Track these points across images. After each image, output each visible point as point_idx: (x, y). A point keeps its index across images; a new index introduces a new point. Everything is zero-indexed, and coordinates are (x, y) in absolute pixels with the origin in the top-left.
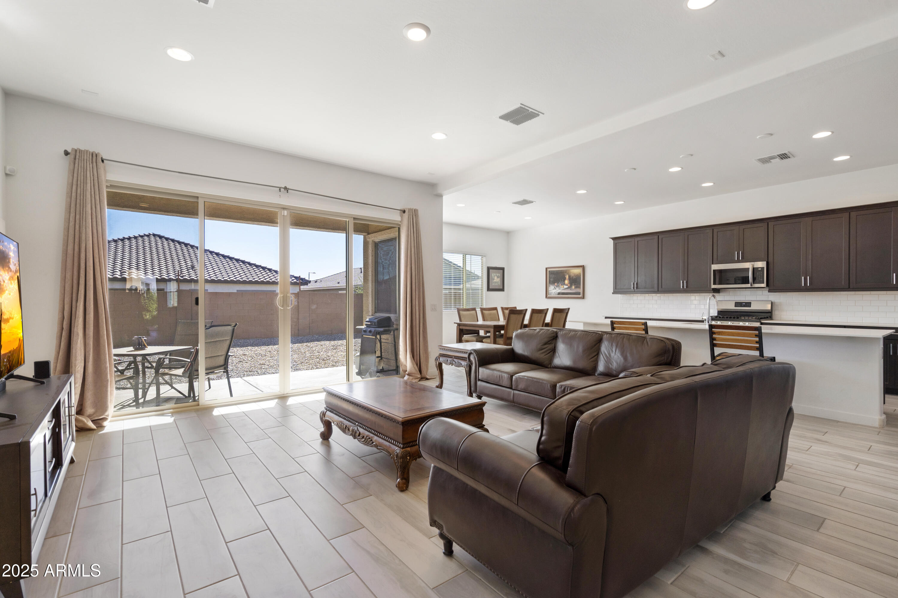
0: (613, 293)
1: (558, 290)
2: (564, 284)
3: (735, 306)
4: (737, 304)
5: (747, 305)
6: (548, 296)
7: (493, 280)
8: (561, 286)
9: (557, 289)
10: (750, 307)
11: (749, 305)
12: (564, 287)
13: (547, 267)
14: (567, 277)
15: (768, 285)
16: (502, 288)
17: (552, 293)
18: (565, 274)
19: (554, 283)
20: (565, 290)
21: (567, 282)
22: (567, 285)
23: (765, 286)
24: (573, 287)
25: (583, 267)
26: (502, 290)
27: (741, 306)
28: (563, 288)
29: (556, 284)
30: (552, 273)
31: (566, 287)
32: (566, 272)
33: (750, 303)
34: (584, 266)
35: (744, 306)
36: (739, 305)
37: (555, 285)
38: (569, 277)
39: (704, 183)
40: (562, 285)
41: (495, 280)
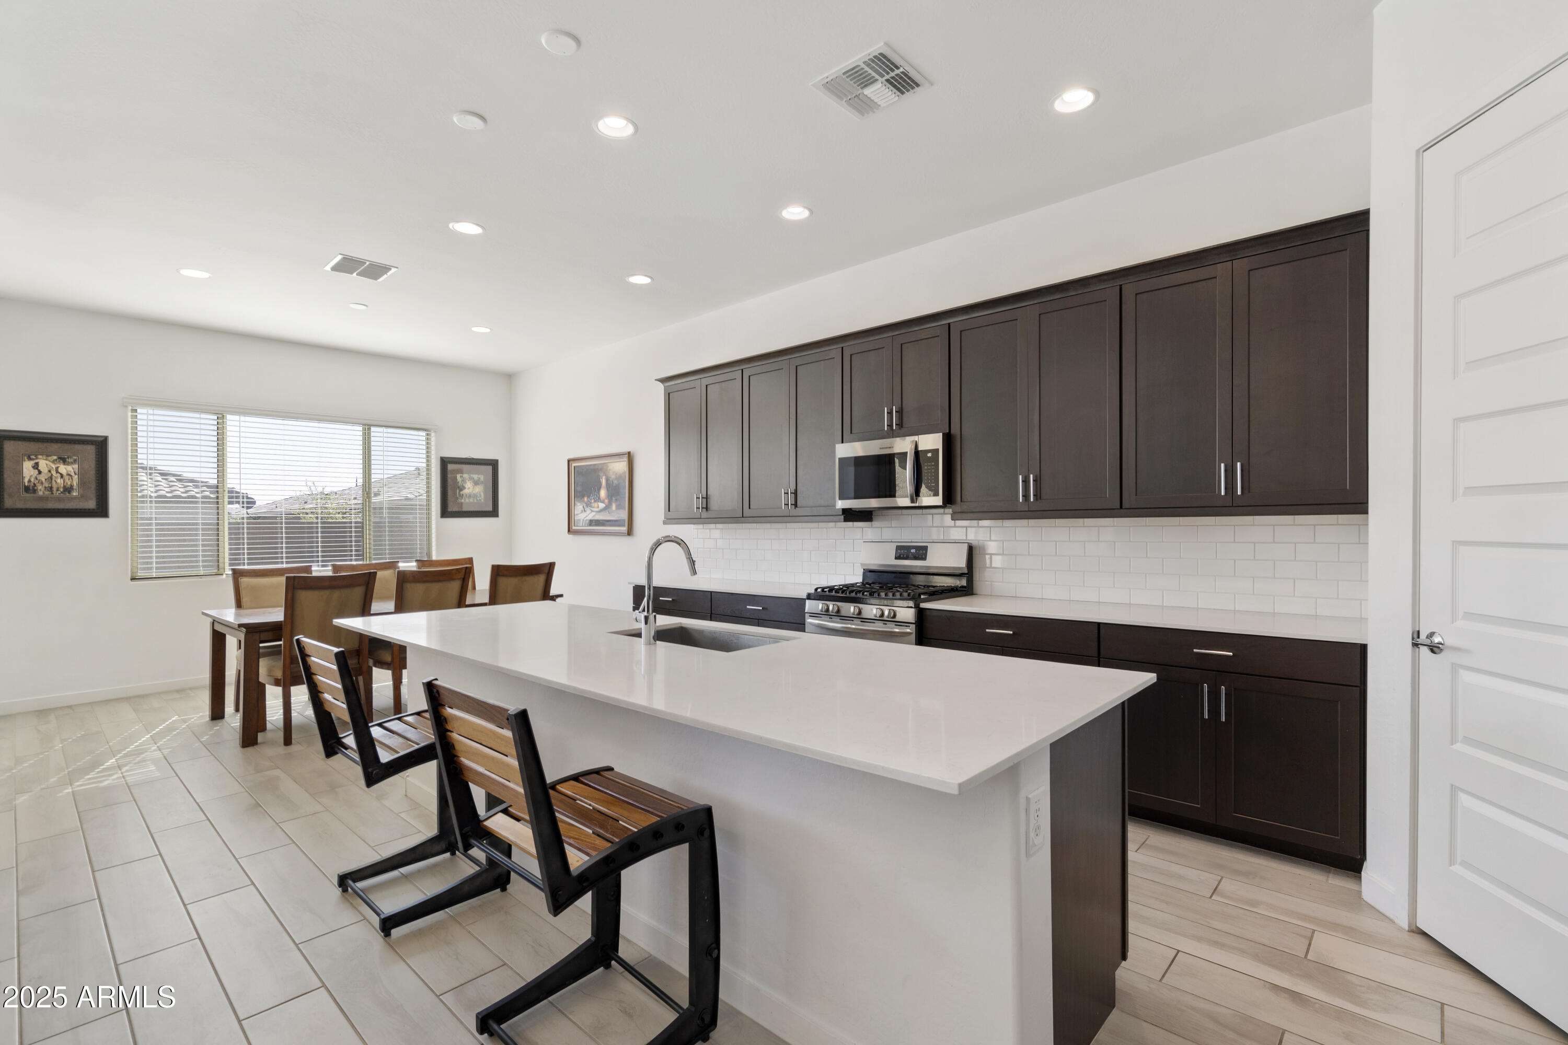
0: (665, 523)
1: (590, 515)
2: (598, 499)
3: (898, 557)
4: (900, 552)
5: (919, 554)
6: (574, 528)
7: (461, 490)
8: (593, 505)
9: (588, 511)
10: (925, 559)
11: (923, 554)
12: (598, 507)
13: (572, 456)
14: (604, 481)
15: (949, 499)
16: (490, 508)
17: (579, 520)
18: (601, 474)
19: (583, 496)
20: (602, 513)
21: (603, 493)
22: (603, 502)
23: (940, 503)
24: (614, 507)
25: (630, 457)
26: (494, 513)
27: (908, 558)
28: (597, 510)
29: (586, 499)
30: (580, 472)
31: (602, 505)
32: (601, 469)
33: (926, 548)
34: (629, 453)
35: (915, 557)
36: (903, 554)
37: (584, 501)
38: (607, 480)
40: (595, 501)
41: (466, 491)
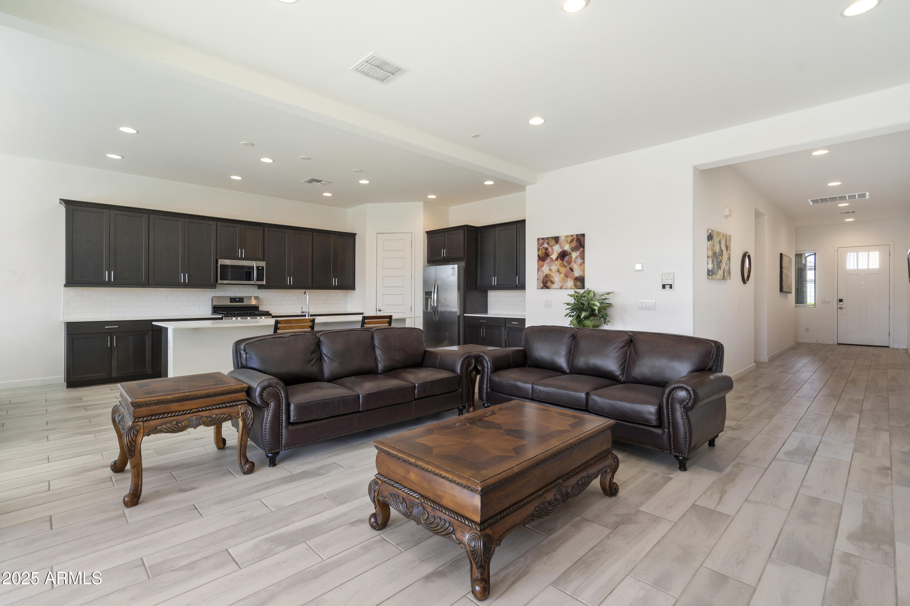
3: (231, 302)
4: (233, 300)
5: (240, 301)
11: (242, 301)
23: (265, 284)
27: (236, 302)
33: (244, 299)
35: (238, 302)
36: (234, 301)
39: (233, 175)
